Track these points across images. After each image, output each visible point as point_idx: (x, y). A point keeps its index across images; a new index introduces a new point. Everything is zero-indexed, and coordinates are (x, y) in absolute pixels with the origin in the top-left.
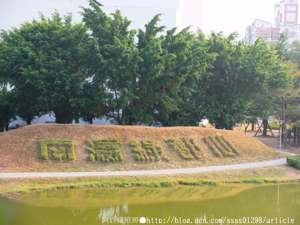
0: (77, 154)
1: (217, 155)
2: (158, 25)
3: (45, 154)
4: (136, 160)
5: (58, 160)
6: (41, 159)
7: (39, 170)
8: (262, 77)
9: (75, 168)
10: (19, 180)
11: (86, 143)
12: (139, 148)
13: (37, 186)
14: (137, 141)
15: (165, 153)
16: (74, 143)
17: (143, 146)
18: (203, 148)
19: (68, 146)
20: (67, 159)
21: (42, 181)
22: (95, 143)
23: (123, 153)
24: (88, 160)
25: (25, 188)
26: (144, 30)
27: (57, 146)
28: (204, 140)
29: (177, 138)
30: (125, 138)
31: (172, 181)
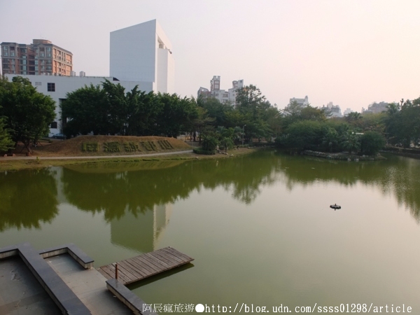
0: (100, 149)
1: (163, 149)
2: (138, 90)
3: (85, 149)
4: (126, 151)
5: (91, 151)
6: (83, 151)
7: (82, 156)
9: (98, 155)
10: (71, 160)
11: (104, 144)
12: (128, 146)
13: (79, 162)
14: (128, 143)
15: (140, 148)
16: (99, 143)
17: (130, 144)
18: (157, 145)
19: (96, 145)
20: (95, 151)
21: (81, 160)
22: (109, 144)
23: (121, 148)
24: (105, 151)
25: (73, 163)
26: (131, 92)
27: (91, 145)
28: (158, 142)
29: (146, 141)
30: (122, 141)
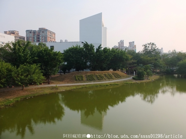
0: (84, 79)
1: (116, 77)
2: (101, 47)
3: (77, 79)
4: (98, 79)
5: (80, 80)
6: (76, 80)
7: (76, 83)
8: (124, 58)
9: (85, 82)
10: (73, 86)
11: (86, 76)
12: (98, 77)
13: (77, 87)
14: (98, 75)
15: (105, 77)
16: (83, 76)
17: (99, 76)
18: (113, 76)
19: (82, 77)
20: (82, 80)
21: (78, 86)
22: (88, 76)
23: (95, 78)
24: (87, 80)
25: (75, 88)
26: (98, 48)
27: (80, 77)
28: (113, 74)
29: (107, 74)
30: (95, 74)
31: (108, 84)
